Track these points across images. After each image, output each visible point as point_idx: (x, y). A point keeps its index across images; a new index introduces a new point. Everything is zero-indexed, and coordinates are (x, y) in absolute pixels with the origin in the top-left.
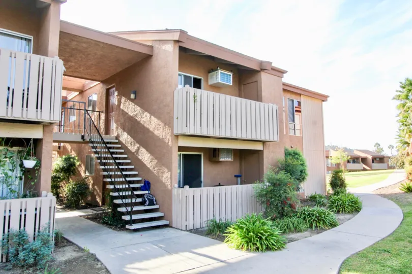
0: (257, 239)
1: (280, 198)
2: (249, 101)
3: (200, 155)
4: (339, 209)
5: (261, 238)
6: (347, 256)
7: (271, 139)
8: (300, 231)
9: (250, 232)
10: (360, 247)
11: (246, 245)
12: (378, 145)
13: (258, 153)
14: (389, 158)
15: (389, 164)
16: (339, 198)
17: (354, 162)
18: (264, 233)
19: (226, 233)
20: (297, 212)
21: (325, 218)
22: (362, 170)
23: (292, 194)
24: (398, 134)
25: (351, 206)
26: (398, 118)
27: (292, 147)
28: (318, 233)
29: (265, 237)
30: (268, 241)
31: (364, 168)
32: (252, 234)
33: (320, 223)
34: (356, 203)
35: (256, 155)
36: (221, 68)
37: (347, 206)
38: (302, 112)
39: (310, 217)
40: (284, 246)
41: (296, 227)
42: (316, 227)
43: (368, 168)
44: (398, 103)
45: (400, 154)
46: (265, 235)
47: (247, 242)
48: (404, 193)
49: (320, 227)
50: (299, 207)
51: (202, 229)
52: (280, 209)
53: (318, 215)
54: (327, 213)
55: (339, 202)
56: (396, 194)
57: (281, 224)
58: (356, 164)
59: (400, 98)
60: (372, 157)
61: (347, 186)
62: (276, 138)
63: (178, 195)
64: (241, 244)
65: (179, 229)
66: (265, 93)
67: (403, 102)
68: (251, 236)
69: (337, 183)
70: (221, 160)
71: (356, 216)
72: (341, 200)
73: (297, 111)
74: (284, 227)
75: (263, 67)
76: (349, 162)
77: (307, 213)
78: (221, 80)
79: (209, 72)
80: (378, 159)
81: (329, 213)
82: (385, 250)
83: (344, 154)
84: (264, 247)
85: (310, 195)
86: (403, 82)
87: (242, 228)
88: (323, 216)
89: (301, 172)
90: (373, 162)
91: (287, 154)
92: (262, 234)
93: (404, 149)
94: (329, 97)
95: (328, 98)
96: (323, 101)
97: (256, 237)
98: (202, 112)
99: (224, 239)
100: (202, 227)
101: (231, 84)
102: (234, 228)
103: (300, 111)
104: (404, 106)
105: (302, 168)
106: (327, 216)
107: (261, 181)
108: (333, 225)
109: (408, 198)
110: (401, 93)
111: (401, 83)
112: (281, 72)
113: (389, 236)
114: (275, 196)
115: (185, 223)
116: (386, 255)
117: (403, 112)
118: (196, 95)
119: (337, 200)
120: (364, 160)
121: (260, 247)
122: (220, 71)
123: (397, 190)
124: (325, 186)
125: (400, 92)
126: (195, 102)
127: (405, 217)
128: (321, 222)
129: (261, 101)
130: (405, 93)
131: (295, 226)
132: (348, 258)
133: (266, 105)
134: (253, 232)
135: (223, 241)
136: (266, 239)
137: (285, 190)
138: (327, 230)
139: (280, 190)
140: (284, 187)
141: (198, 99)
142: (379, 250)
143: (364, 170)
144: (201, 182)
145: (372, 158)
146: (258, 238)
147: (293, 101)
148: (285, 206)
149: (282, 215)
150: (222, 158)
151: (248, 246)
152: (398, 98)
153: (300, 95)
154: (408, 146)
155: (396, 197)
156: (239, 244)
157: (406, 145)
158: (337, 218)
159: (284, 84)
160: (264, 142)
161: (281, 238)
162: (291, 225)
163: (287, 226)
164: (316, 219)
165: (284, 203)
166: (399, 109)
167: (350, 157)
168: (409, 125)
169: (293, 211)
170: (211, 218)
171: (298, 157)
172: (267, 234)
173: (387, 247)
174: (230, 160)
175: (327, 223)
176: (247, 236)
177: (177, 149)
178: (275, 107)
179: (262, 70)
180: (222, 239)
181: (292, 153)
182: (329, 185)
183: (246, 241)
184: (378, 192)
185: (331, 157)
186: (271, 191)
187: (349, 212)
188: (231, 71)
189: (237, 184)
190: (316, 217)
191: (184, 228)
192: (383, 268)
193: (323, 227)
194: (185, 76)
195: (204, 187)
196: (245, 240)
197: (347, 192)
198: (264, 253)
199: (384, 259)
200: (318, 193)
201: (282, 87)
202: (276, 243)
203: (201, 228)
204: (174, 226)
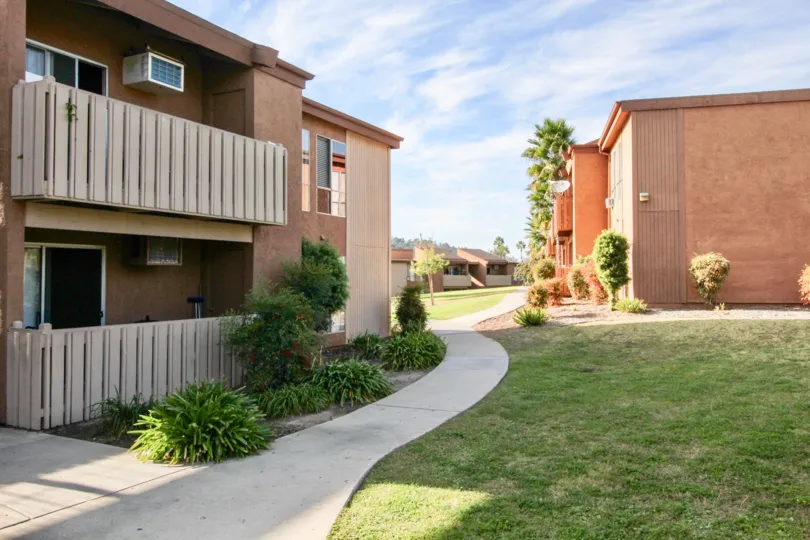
0: (204, 435)
1: (277, 344)
2: (217, 133)
3: (100, 251)
4: (402, 362)
5: (213, 433)
6: (387, 453)
7: (270, 220)
8: (314, 411)
9: (190, 422)
10: (414, 434)
11: (177, 453)
12: (500, 241)
13: (244, 249)
14: (515, 264)
15: (515, 276)
16: (403, 341)
17: (456, 272)
18: (222, 422)
19: (138, 428)
20: (311, 372)
21: (366, 381)
22: (470, 288)
23: (304, 335)
24: (530, 222)
25: (424, 355)
26: (530, 192)
27: (322, 239)
28: (348, 412)
29: (222, 429)
30: (229, 437)
31: (473, 283)
32: (194, 425)
33: (355, 392)
34: (433, 349)
35: (240, 253)
36: (155, 49)
37: (417, 355)
38: (347, 165)
39: (337, 380)
40: (266, 446)
41: (305, 404)
42: (348, 400)
43: (481, 285)
44: (531, 163)
45: (531, 259)
46: (223, 425)
47: (182, 445)
48: (520, 328)
49: (354, 399)
50: (317, 361)
51: (88, 424)
52: (278, 367)
53: (352, 375)
54: (370, 372)
55: (404, 348)
56: (508, 330)
57: (274, 399)
58: (459, 277)
59: (535, 155)
60: (487, 262)
61: (428, 317)
62: (281, 218)
63: (22, 346)
64: (167, 449)
65: (25, 429)
66: (260, 118)
67: (538, 163)
68: (193, 429)
69: (411, 312)
70: (151, 262)
71: (430, 374)
72: (408, 345)
73: (335, 164)
74: (281, 404)
75: (258, 59)
76: (447, 272)
77: (331, 374)
78: (155, 76)
79: (125, 55)
80: (496, 268)
81: (375, 372)
82: (457, 434)
83: (438, 257)
84: (220, 451)
85: (355, 337)
86: (542, 125)
87: (172, 414)
88: (362, 377)
89: (334, 289)
90: (488, 273)
91: (307, 251)
92: (217, 424)
93: (539, 250)
94: (402, 139)
95: (401, 143)
96: (392, 147)
97: (203, 432)
98: (92, 148)
99: (133, 443)
100: (87, 417)
101: (182, 90)
102: (156, 416)
103: (343, 165)
104: (539, 169)
105: (337, 283)
106: (370, 378)
107: (242, 311)
108: (381, 393)
109: (524, 337)
110: (536, 146)
111: (537, 127)
112: (299, 77)
113: (472, 408)
114: (269, 340)
115: (37, 413)
116: (457, 442)
117: (537, 182)
118: (73, 103)
119: (400, 344)
120: (474, 269)
121: (211, 453)
122: (151, 55)
123: (511, 323)
124: (389, 317)
125: (536, 143)
126: (70, 120)
127: (510, 370)
128: (358, 390)
129: (251, 135)
130: (543, 147)
131: (303, 400)
132: (387, 456)
133: (260, 145)
134: (199, 424)
135: (129, 447)
136: (225, 434)
137: (290, 327)
138: (367, 404)
139: (279, 327)
140: (288, 322)
141: (81, 112)
142: (448, 435)
143: (474, 286)
144: (99, 314)
145: (488, 265)
146: (207, 433)
147: (328, 141)
148: (287, 362)
149: (281, 379)
150: (155, 259)
151: (182, 453)
152: (531, 153)
153: (344, 130)
154: (545, 244)
155: (506, 336)
156: (163, 449)
157: (541, 243)
158: (392, 379)
159: (306, 103)
160: (255, 227)
161: (261, 429)
162: (295, 400)
163: (287, 404)
164: (348, 384)
165: (286, 355)
166: (531, 174)
167: (448, 263)
168: (546, 206)
169: (305, 371)
170: (113, 395)
171: (330, 259)
172: (227, 424)
173: (464, 429)
174: (174, 263)
175: (369, 392)
176: (184, 431)
177: (22, 234)
178: (281, 150)
179: (258, 65)
180: (127, 442)
181: (317, 252)
182: (395, 316)
183: (179, 443)
184: (480, 328)
185: (415, 262)
186: (260, 329)
187: (419, 366)
188: (182, 60)
189: (193, 316)
190: (349, 380)
191: (36, 425)
192: (441, 468)
193: (361, 399)
194: (56, 57)
195: (107, 324)
196: (177, 440)
197: (427, 329)
198: (218, 466)
199: (450, 451)
200: (371, 333)
201: (301, 108)
202: (247, 439)
203: (84, 421)
204: (9, 422)
